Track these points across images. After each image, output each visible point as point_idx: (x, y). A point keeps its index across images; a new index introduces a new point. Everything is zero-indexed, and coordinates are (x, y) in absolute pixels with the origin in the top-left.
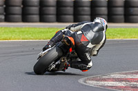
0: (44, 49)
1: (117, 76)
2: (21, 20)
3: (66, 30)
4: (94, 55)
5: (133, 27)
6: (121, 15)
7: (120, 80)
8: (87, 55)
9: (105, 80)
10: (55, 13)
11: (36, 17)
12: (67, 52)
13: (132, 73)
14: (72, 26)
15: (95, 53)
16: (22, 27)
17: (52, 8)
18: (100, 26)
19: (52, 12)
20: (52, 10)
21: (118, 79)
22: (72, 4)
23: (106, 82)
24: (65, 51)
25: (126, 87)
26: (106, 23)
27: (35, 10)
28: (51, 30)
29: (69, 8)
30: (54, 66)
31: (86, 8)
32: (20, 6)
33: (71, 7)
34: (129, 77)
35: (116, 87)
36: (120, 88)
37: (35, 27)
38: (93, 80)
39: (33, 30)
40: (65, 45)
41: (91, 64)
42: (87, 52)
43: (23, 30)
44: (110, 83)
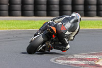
0: (35, 35)
1: (79, 56)
2: (7, 14)
3: (51, 22)
4: (71, 40)
5: (91, 20)
6: (82, 11)
7: (81, 60)
8: (66, 40)
9: (70, 59)
10: (33, 9)
11: (19, 13)
12: (51, 38)
13: (90, 54)
14: (55, 19)
15: (72, 38)
16: (8, 20)
17: (31, 6)
18: (75, 19)
19: (30, 9)
20: (31, 7)
21: (79, 58)
22: (46, 3)
23: (70, 61)
24: (49, 37)
25: (85, 65)
26: (80, 17)
27: (18, 7)
28: (30, 22)
29: (43, 6)
30: (41, 48)
31: (56, 6)
32: (7, 4)
33: (45, 5)
34: (88, 57)
35: (78, 65)
36: (81, 65)
37: (18, 20)
38: (61, 59)
39: (16, 22)
40: (49, 32)
41: (68, 46)
42: (65, 37)
43: (9, 22)
44: (74, 61)
